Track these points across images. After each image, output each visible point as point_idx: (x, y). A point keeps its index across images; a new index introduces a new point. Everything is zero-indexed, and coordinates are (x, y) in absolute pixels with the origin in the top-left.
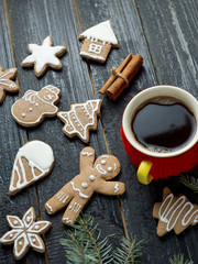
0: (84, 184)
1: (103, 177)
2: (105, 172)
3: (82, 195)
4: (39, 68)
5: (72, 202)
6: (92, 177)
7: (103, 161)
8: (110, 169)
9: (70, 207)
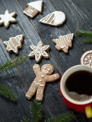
0: (40, 80)
1: (48, 74)
2: (48, 72)
3: (41, 85)
4: (6, 24)
5: (38, 90)
6: (43, 76)
7: (45, 68)
8: (49, 69)
9: (38, 92)
